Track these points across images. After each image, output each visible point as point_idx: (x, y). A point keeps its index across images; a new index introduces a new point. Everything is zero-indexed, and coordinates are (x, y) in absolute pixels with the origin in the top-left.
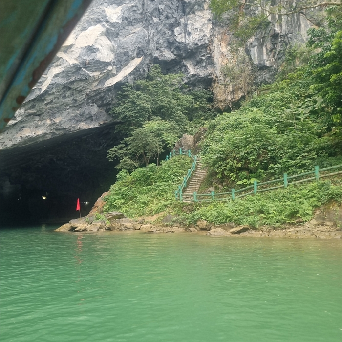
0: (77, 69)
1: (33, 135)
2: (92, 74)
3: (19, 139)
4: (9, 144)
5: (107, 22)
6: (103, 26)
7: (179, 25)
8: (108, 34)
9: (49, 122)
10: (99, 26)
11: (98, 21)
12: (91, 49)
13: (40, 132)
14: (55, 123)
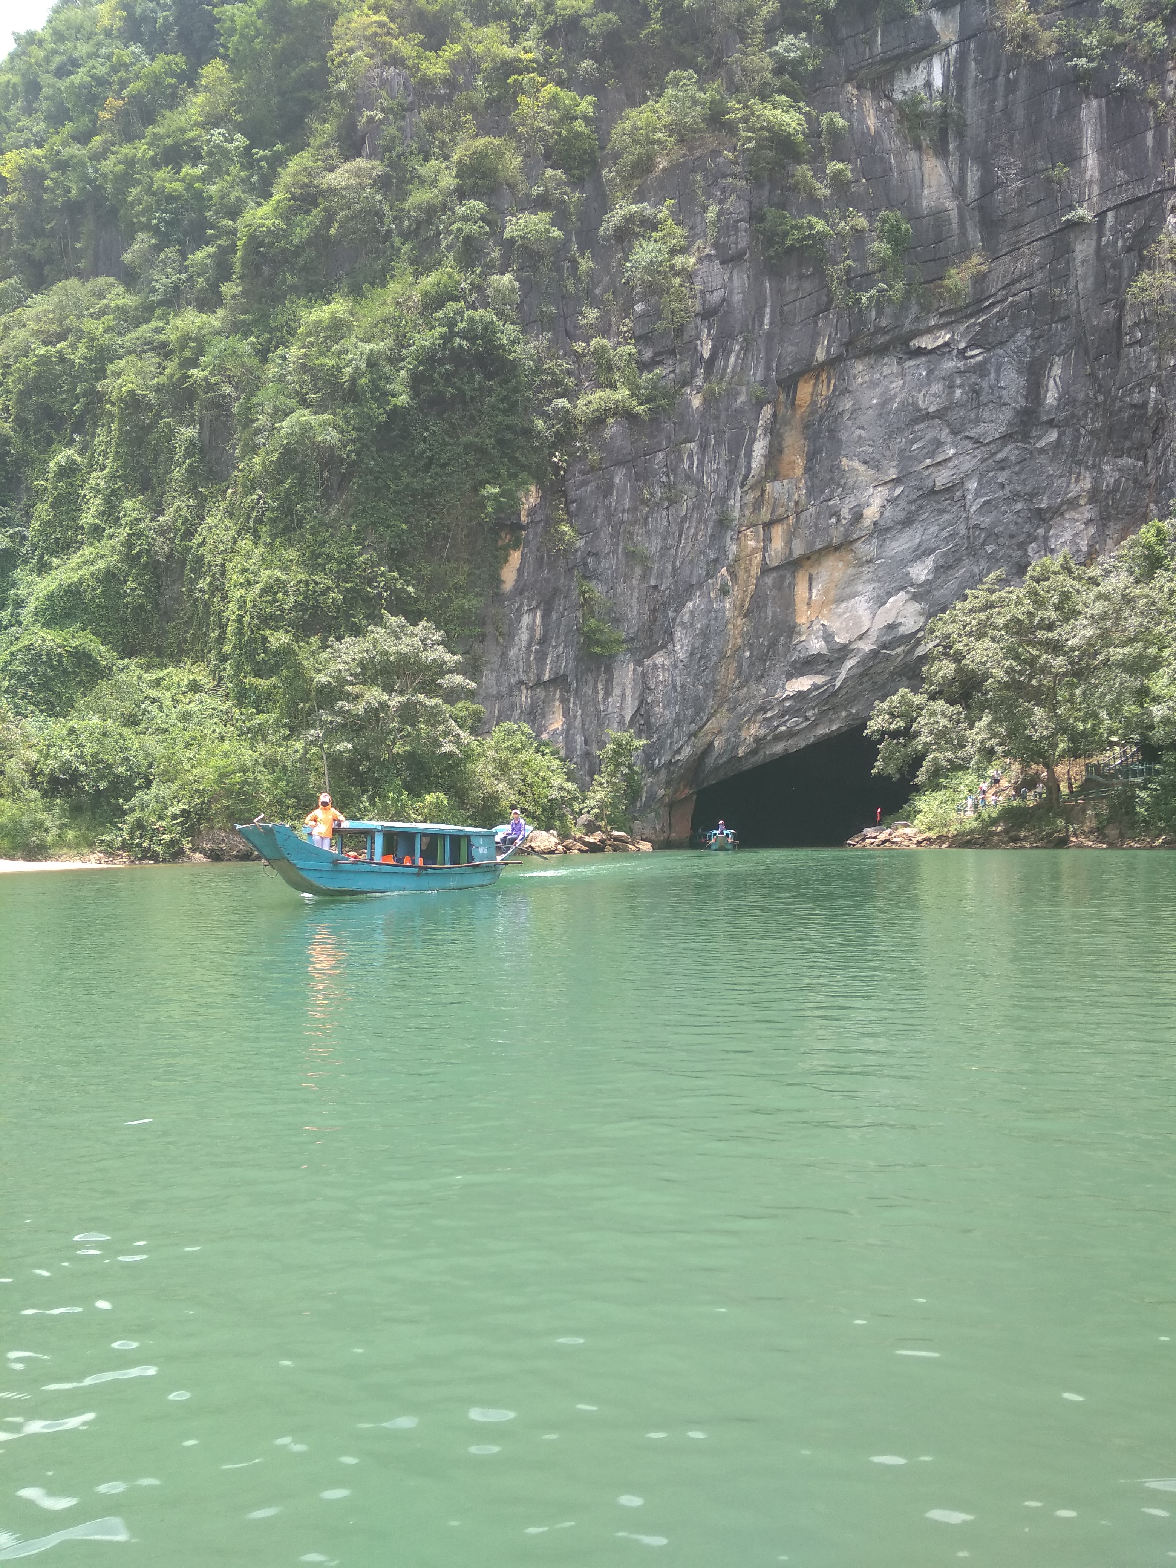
0: (875, 654)
1: (827, 731)
2: (893, 653)
3: (812, 739)
4: (803, 744)
5: (912, 585)
6: (908, 592)
7: (1035, 539)
8: (915, 597)
9: (844, 714)
10: (902, 593)
11: (902, 588)
12: (892, 627)
13: (834, 727)
14: (851, 713)
